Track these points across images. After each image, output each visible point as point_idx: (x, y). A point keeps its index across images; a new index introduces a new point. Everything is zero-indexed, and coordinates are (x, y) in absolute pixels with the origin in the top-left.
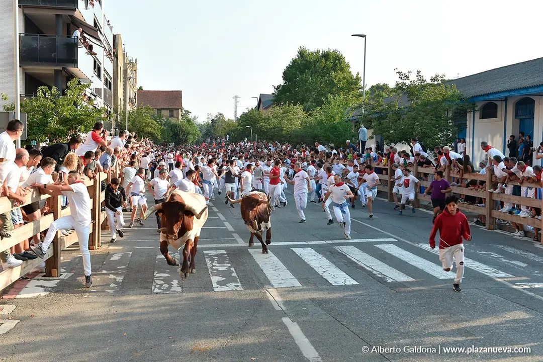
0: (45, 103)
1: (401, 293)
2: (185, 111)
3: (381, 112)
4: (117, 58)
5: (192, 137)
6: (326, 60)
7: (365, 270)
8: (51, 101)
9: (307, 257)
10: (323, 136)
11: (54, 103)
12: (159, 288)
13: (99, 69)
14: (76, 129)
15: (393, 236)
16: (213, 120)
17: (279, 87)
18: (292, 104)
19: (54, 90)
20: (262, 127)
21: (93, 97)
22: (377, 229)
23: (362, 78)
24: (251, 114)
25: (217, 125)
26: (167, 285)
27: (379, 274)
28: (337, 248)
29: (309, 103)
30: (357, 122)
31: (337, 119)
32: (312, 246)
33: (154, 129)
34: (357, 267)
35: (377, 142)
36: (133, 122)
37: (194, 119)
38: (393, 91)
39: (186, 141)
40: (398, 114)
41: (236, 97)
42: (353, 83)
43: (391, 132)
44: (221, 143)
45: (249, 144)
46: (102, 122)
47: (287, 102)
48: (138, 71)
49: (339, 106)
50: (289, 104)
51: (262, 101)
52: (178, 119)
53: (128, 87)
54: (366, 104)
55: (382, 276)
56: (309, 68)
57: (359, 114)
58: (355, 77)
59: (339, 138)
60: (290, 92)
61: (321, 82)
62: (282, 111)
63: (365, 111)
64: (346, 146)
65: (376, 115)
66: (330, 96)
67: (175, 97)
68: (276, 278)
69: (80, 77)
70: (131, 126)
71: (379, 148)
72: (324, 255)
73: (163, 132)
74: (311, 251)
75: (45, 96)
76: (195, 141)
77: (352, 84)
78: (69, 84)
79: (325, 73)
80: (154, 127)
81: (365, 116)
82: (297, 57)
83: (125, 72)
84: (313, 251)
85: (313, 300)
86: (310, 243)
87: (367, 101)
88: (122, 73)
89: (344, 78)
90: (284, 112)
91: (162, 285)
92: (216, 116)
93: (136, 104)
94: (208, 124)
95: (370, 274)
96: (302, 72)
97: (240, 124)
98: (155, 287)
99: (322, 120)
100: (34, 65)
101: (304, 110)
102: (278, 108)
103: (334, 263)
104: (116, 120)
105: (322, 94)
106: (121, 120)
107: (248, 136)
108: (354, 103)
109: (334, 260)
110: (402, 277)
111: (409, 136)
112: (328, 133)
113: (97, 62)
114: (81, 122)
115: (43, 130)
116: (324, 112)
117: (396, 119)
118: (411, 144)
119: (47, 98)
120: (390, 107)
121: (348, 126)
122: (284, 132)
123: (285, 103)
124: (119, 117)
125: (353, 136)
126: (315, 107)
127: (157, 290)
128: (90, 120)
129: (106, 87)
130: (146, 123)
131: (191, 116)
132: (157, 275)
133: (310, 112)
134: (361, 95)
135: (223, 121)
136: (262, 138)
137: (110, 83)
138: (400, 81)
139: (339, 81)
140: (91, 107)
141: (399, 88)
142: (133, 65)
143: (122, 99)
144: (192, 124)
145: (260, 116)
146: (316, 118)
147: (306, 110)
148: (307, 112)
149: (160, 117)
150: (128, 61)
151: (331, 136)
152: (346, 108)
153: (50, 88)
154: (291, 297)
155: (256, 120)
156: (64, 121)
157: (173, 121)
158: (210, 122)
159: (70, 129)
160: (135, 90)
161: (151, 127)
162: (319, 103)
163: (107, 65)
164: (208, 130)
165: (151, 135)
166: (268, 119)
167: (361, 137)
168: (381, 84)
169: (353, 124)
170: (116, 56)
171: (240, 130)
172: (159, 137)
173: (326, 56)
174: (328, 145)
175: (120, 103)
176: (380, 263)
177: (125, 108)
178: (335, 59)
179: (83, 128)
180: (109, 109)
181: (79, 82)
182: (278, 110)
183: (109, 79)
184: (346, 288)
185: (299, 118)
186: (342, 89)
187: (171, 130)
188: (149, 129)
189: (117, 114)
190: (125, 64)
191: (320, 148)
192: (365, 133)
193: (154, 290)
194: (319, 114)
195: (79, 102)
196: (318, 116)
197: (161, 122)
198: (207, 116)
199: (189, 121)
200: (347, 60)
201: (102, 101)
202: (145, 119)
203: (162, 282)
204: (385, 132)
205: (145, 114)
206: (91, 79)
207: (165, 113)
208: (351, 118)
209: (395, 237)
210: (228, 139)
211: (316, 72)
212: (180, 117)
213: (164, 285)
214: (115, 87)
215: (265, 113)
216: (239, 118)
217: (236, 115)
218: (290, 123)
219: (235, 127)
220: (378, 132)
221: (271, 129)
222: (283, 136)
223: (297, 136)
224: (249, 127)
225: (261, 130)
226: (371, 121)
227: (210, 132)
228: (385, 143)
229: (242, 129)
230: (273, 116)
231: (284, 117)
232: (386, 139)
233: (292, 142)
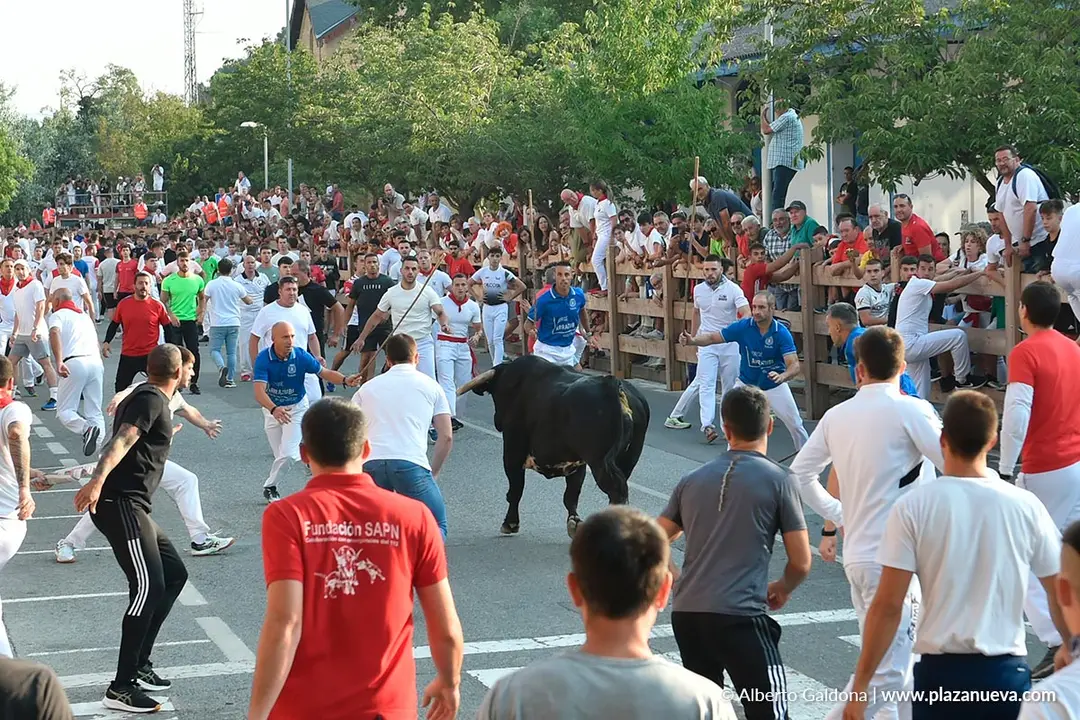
3: (849, 36)
10: (596, 157)
18: (447, 16)
20: (313, 121)
24: (260, 66)
25: (104, 122)
29: (525, 9)
30: (743, 85)
31: (656, 77)
40: (925, 42)
43: (900, 123)
44: (129, 201)
47: (427, 5)
50: (435, 16)
51: (307, 2)
57: (750, 47)
59: (666, 159)
62: (402, 48)
63: (776, 33)
65: (829, 52)
81: (779, 57)
90: (414, 53)
92: (102, 81)
94: (66, 120)
97: (210, 114)
99: (586, 82)
101: (503, 39)
102: (382, 34)
107: (251, 168)
111: (975, 141)
112: (618, 142)
116: (594, 44)
117: (920, 63)
118: (992, 176)
120: (888, 13)
121: (704, 103)
122: (415, 146)
123: (415, 10)
125: (728, 151)
126: (554, 23)
133: (532, 47)
135: (134, 103)
136: (318, 174)
145: (303, 74)
146: (559, 76)
147: (512, 38)
148: (517, 46)
151: (629, 152)
152: (691, 26)
155: (286, 93)
158: (74, 110)
162: (571, 6)
164: (65, 148)
166: (343, 86)
169: (726, 95)
171: (211, 141)
174: (617, 192)
182: (385, 43)
185: (480, 78)
194: (569, 54)
196: (569, 66)
198: (60, 85)
204: (873, 127)
208: (717, 70)
210: (158, 182)
215: (325, 60)
216: (207, 85)
217: (192, 71)
218: (442, 101)
219: (190, 130)
220: (842, 127)
221: (356, 130)
222: (412, 164)
223: (474, 161)
224: (253, 124)
225: (308, 138)
226: (805, 80)
227: (76, 155)
228: (872, 176)
229: (220, 136)
230: (360, 71)
231: (411, 75)
232: (877, 157)
233: (455, 187)
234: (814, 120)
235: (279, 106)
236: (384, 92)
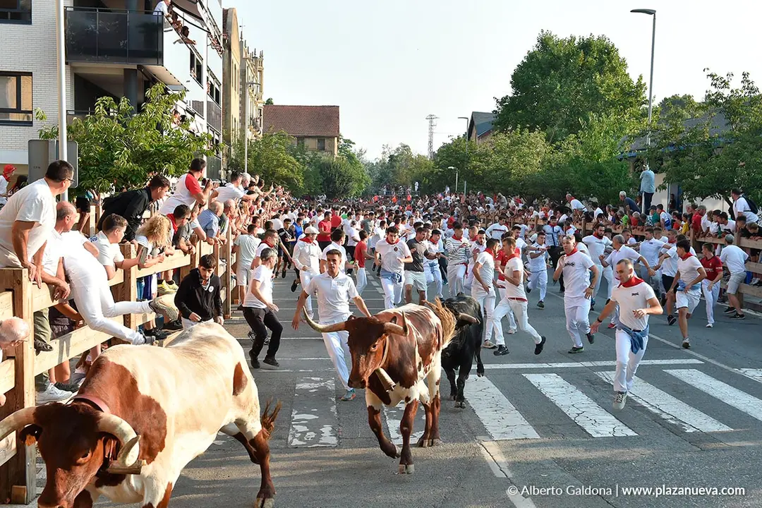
0: (108, 125)
1: (708, 451)
2: (346, 141)
3: (680, 143)
4: (230, 50)
5: (356, 185)
6: (586, 54)
7: (649, 412)
8: (119, 122)
9: (549, 390)
10: (580, 185)
11: (124, 126)
12: (300, 439)
13: (199, 68)
14: (161, 169)
15: (697, 355)
16: (391, 157)
17: (504, 100)
18: (527, 130)
19: (124, 103)
20: (475, 167)
21: (189, 116)
22: (669, 343)
23: (648, 85)
24: (456, 146)
25: (398, 164)
26: (312, 433)
27: (671, 419)
28: (600, 374)
29: (556, 129)
30: (638, 160)
31: (604, 156)
32: (559, 372)
33: (292, 170)
34: (634, 408)
35: (673, 195)
36: (257, 158)
37: (360, 155)
38: (701, 107)
39: (346, 191)
40: (708, 147)
41: (431, 118)
42: (631, 94)
43: (697, 177)
44: (405, 195)
45: (453, 197)
46: (205, 158)
47: (519, 126)
48: (264, 73)
49: (607, 132)
50: (522, 130)
51: (475, 123)
52: (332, 153)
53: (249, 100)
54: (654, 130)
55: (677, 423)
56: (556, 68)
57: (641, 146)
58: (635, 84)
59: (606, 187)
60: (523, 108)
61: (578, 92)
62: (509, 141)
63: (651, 141)
64: (618, 202)
65: (671, 149)
66: (592, 116)
67: (328, 116)
68: (497, 423)
69: (167, 81)
70: (253, 166)
71: (675, 205)
72: (580, 386)
73: (307, 176)
74: (557, 380)
75: (109, 114)
76: (361, 192)
77: (629, 94)
78: (148, 93)
79: (585, 76)
80: (292, 166)
81: (652, 150)
82: (536, 49)
83: (243, 73)
84: (560, 380)
85: (559, 461)
86: (554, 365)
87: (655, 124)
88: (238, 75)
89: (617, 85)
90: (514, 144)
91: (304, 433)
92: (398, 149)
93: (261, 129)
94: (384, 163)
95: (657, 419)
96: (545, 75)
97: (437, 163)
98: (294, 436)
99: (578, 157)
100: (90, 61)
101: (547, 139)
102: (502, 136)
103: (596, 400)
104: (228, 156)
105: (579, 113)
106: (237, 156)
107: (451, 184)
108: (632, 128)
109: (597, 395)
110: (711, 426)
111: (726, 186)
112: (589, 179)
113: (196, 56)
114: (169, 158)
115: (107, 171)
116: (581, 143)
117: (705, 155)
118: (731, 199)
119: (112, 118)
120: (695, 135)
121: (622, 167)
122: (512, 178)
123: (515, 128)
124: (232, 150)
125: (630, 185)
126: (567, 134)
127: (296, 442)
128: (184, 155)
129: (210, 100)
130: (278, 160)
131: (354, 149)
132: (297, 417)
133: (558, 143)
134: (645, 115)
135: (409, 158)
136: (475, 187)
137: (217, 92)
138: (714, 90)
139: (609, 90)
140: (186, 132)
141: (712, 102)
142: (257, 61)
143: (238, 120)
144: (357, 163)
145: (472, 149)
146: (568, 154)
147: (551, 139)
148: (553, 142)
149: (302, 150)
150: (248, 56)
151: (592, 184)
152: (619, 137)
153: (117, 101)
154: (522, 456)
155: (465, 157)
156: (141, 157)
157: (324, 157)
158: (387, 160)
159: (150, 171)
160: (259, 105)
161: (287, 167)
162: (573, 128)
163: (213, 61)
164: (383, 174)
165: (288, 183)
166: (486, 155)
167: (644, 187)
168: (681, 96)
169: (630, 164)
170: (228, 46)
171: (437, 173)
172: (301, 185)
173: (586, 46)
174: (587, 199)
175: (235, 125)
176: (674, 400)
177: (243, 136)
178: (601, 52)
179: (172, 168)
180: (216, 137)
181: (166, 90)
182: (503, 140)
183: (216, 86)
184: (614, 441)
185: (538, 154)
186: (613, 104)
187: (321, 172)
188: (284, 171)
189: (230, 145)
190: (243, 60)
191: (575, 204)
192: (651, 179)
193: (291, 442)
194: (572, 146)
195: (166, 123)
196: (572, 151)
197: (304, 159)
198: (382, 150)
199: (350, 157)
200: (621, 55)
201: (205, 122)
202: (276, 155)
203: (305, 429)
204: (686, 178)
205: (277, 145)
206: (185, 85)
207: (311, 144)
208: (628, 155)
209: (700, 356)
210: (416, 188)
211: (568, 74)
212: (336, 151)
213: (308, 434)
214: (226, 99)
215: (480, 145)
216: (436, 152)
217: (431, 147)
218: (523, 162)
219: (429, 169)
220: (674, 178)
221: (491, 171)
222: (510, 184)
223: (534, 185)
224: (453, 168)
225: (472, 173)
226: (662, 160)
227: (386, 176)
228: (685, 197)
229: (441, 172)
230: (493, 149)
231: (512, 152)
232: (687, 190)
233: (526, 194)
234: (664, 175)
235: (462, 161)
236: (502, 158)
